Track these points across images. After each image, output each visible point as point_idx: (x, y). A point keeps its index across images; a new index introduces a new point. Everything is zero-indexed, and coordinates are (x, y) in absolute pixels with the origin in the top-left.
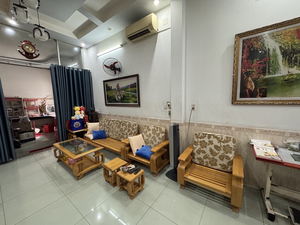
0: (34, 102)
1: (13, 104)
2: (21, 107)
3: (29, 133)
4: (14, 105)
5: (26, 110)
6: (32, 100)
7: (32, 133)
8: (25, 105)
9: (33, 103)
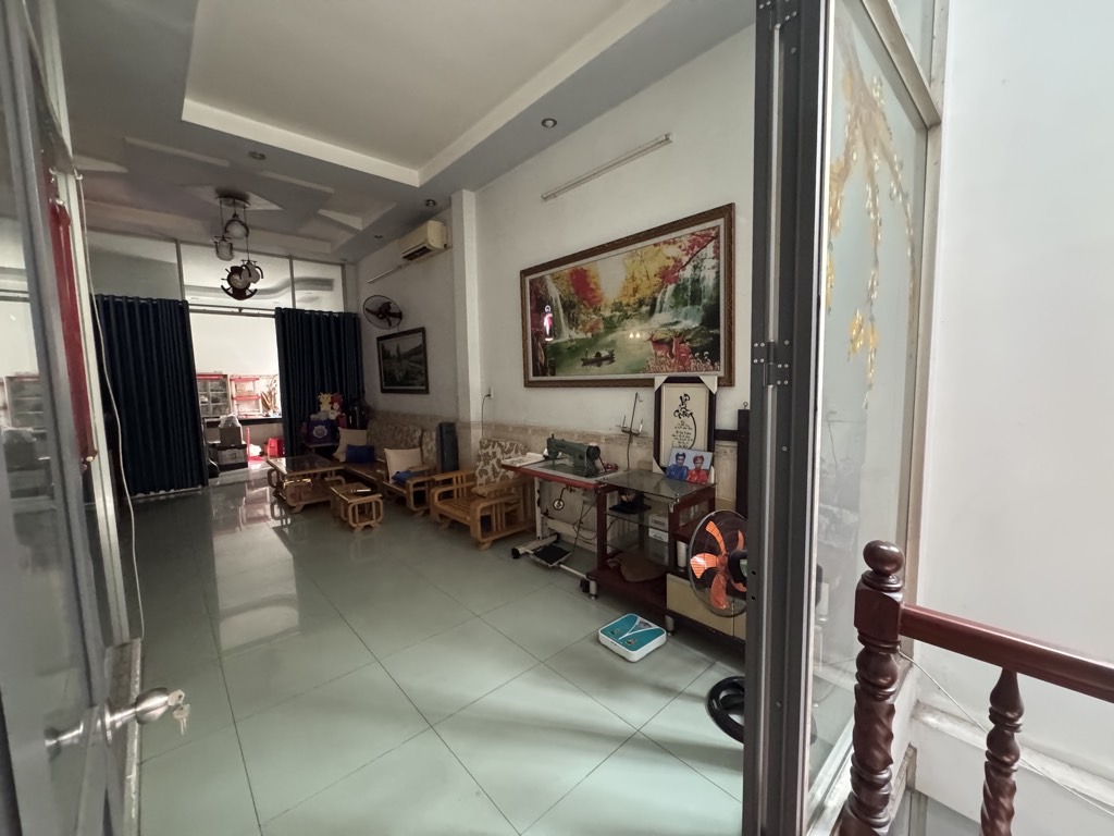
0: (251, 383)
1: (210, 388)
2: (225, 395)
3: (236, 450)
4: (212, 390)
5: (235, 402)
6: (247, 380)
7: (241, 451)
8: (232, 390)
9: (248, 387)
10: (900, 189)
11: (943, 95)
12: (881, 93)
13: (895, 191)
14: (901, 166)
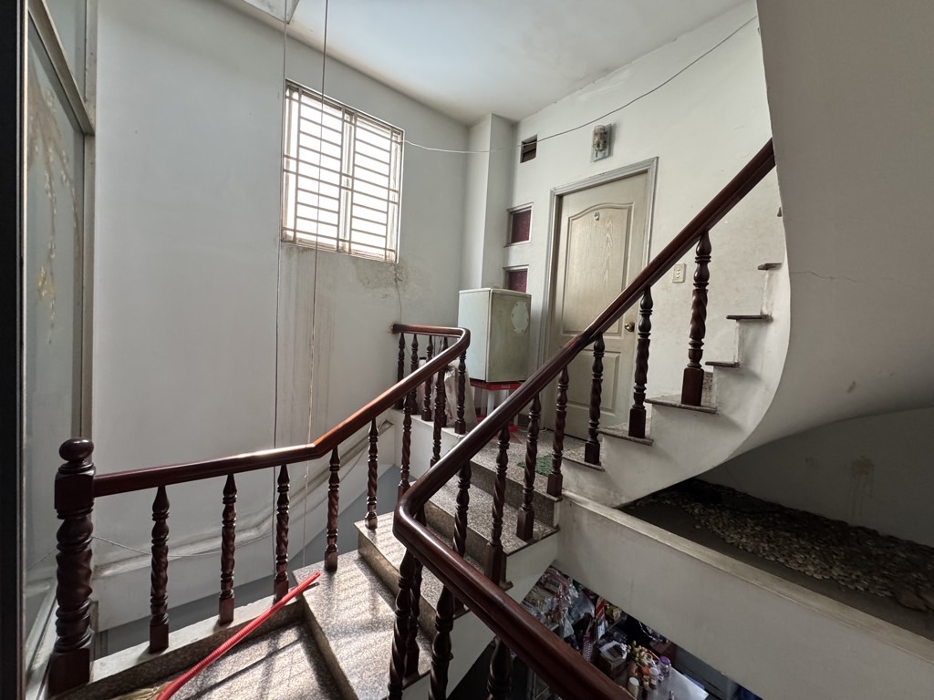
10: (67, 176)
11: (95, 116)
12: (53, 104)
13: (64, 177)
14: (68, 160)
